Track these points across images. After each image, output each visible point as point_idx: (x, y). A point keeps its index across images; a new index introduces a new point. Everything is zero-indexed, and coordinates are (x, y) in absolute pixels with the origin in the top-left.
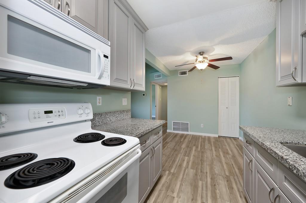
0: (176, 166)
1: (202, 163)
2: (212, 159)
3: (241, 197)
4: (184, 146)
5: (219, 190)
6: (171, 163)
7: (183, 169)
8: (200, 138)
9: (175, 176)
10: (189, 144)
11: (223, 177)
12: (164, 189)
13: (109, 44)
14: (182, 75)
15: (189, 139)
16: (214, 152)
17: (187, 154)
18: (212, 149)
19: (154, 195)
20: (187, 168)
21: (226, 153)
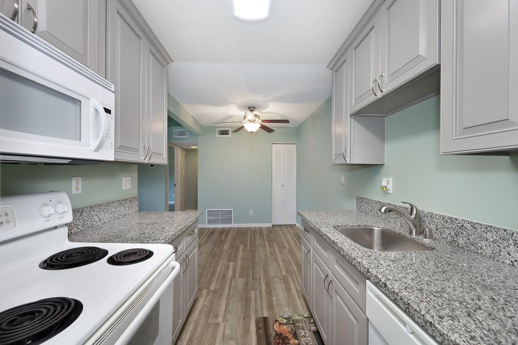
0: (218, 278)
1: (253, 266)
2: (266, 258)
3: (299, 297)
4: (226, 247)
5: (276, 297)
6: (209, 277)
7: (229, 281)
8: (249, 231)
9: (217, 294)
10: (234, 242)
11: (280, 279)
12: (203, 316)
13: (111, 88)
14: (222, 135)
15: (233, 234)
16: (268, 249)
17: (232, 258)
18: (265, 245)
19: (188, 330)
20: (234, 277)
21: (282, 247)
